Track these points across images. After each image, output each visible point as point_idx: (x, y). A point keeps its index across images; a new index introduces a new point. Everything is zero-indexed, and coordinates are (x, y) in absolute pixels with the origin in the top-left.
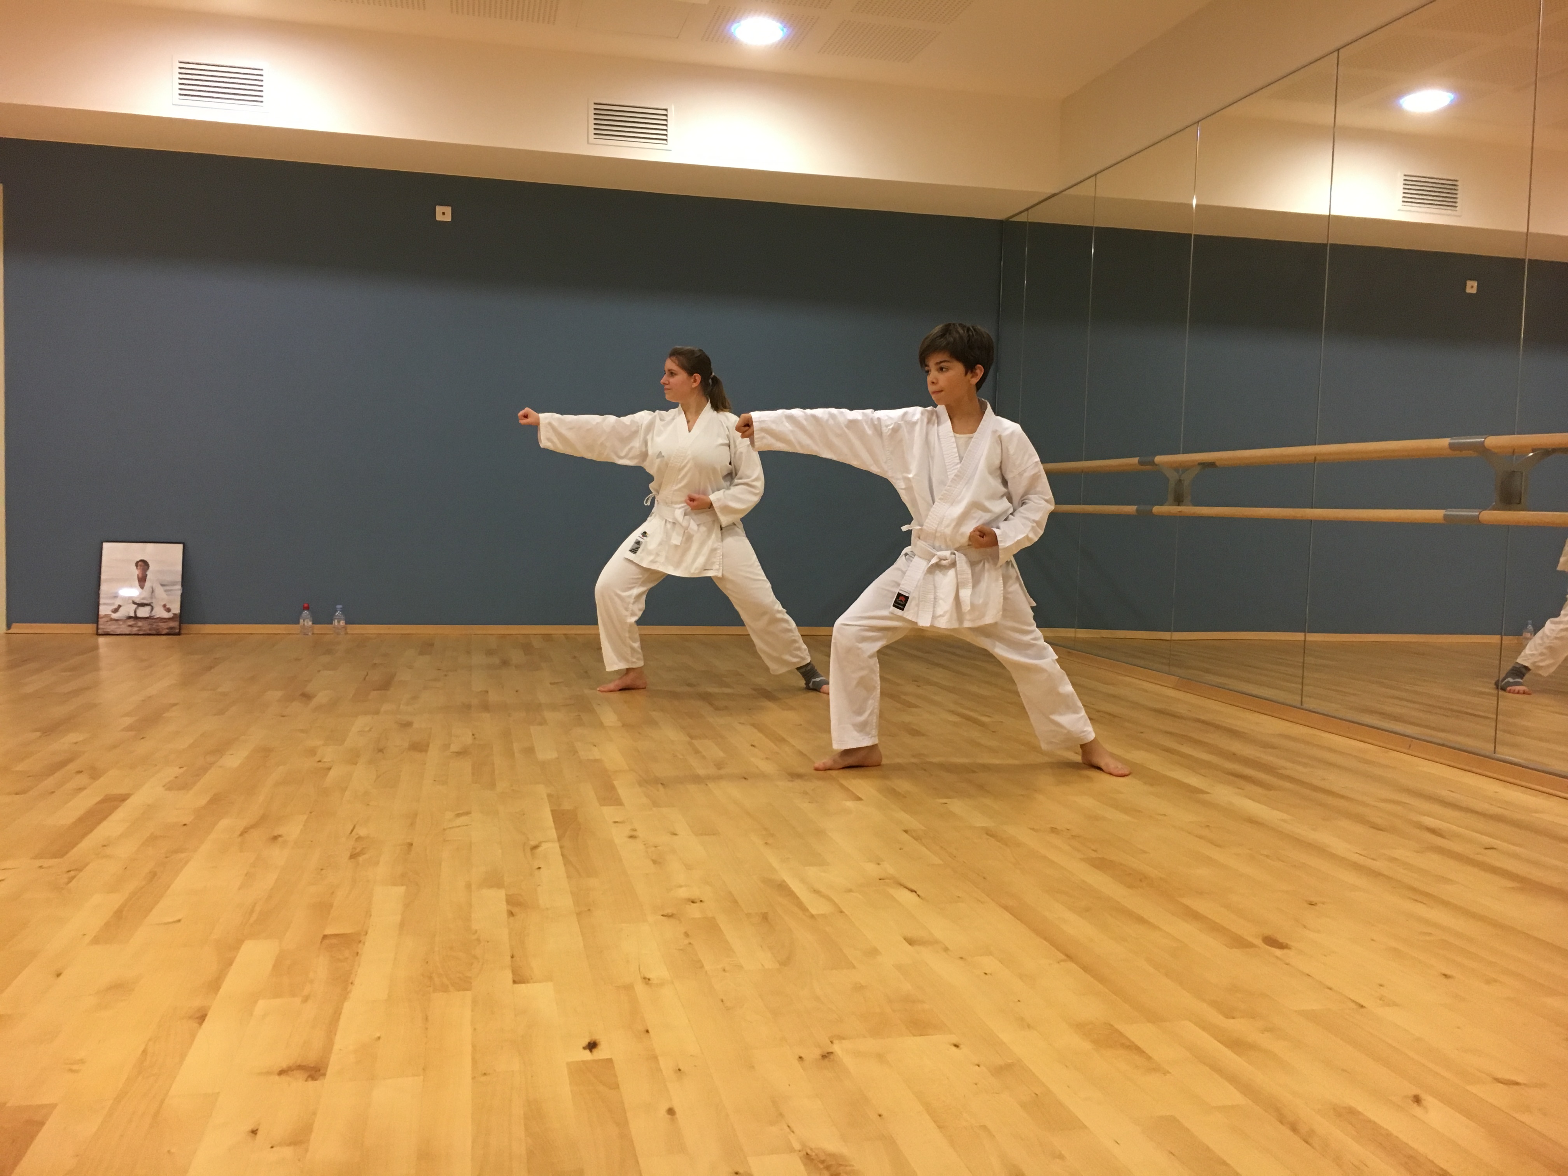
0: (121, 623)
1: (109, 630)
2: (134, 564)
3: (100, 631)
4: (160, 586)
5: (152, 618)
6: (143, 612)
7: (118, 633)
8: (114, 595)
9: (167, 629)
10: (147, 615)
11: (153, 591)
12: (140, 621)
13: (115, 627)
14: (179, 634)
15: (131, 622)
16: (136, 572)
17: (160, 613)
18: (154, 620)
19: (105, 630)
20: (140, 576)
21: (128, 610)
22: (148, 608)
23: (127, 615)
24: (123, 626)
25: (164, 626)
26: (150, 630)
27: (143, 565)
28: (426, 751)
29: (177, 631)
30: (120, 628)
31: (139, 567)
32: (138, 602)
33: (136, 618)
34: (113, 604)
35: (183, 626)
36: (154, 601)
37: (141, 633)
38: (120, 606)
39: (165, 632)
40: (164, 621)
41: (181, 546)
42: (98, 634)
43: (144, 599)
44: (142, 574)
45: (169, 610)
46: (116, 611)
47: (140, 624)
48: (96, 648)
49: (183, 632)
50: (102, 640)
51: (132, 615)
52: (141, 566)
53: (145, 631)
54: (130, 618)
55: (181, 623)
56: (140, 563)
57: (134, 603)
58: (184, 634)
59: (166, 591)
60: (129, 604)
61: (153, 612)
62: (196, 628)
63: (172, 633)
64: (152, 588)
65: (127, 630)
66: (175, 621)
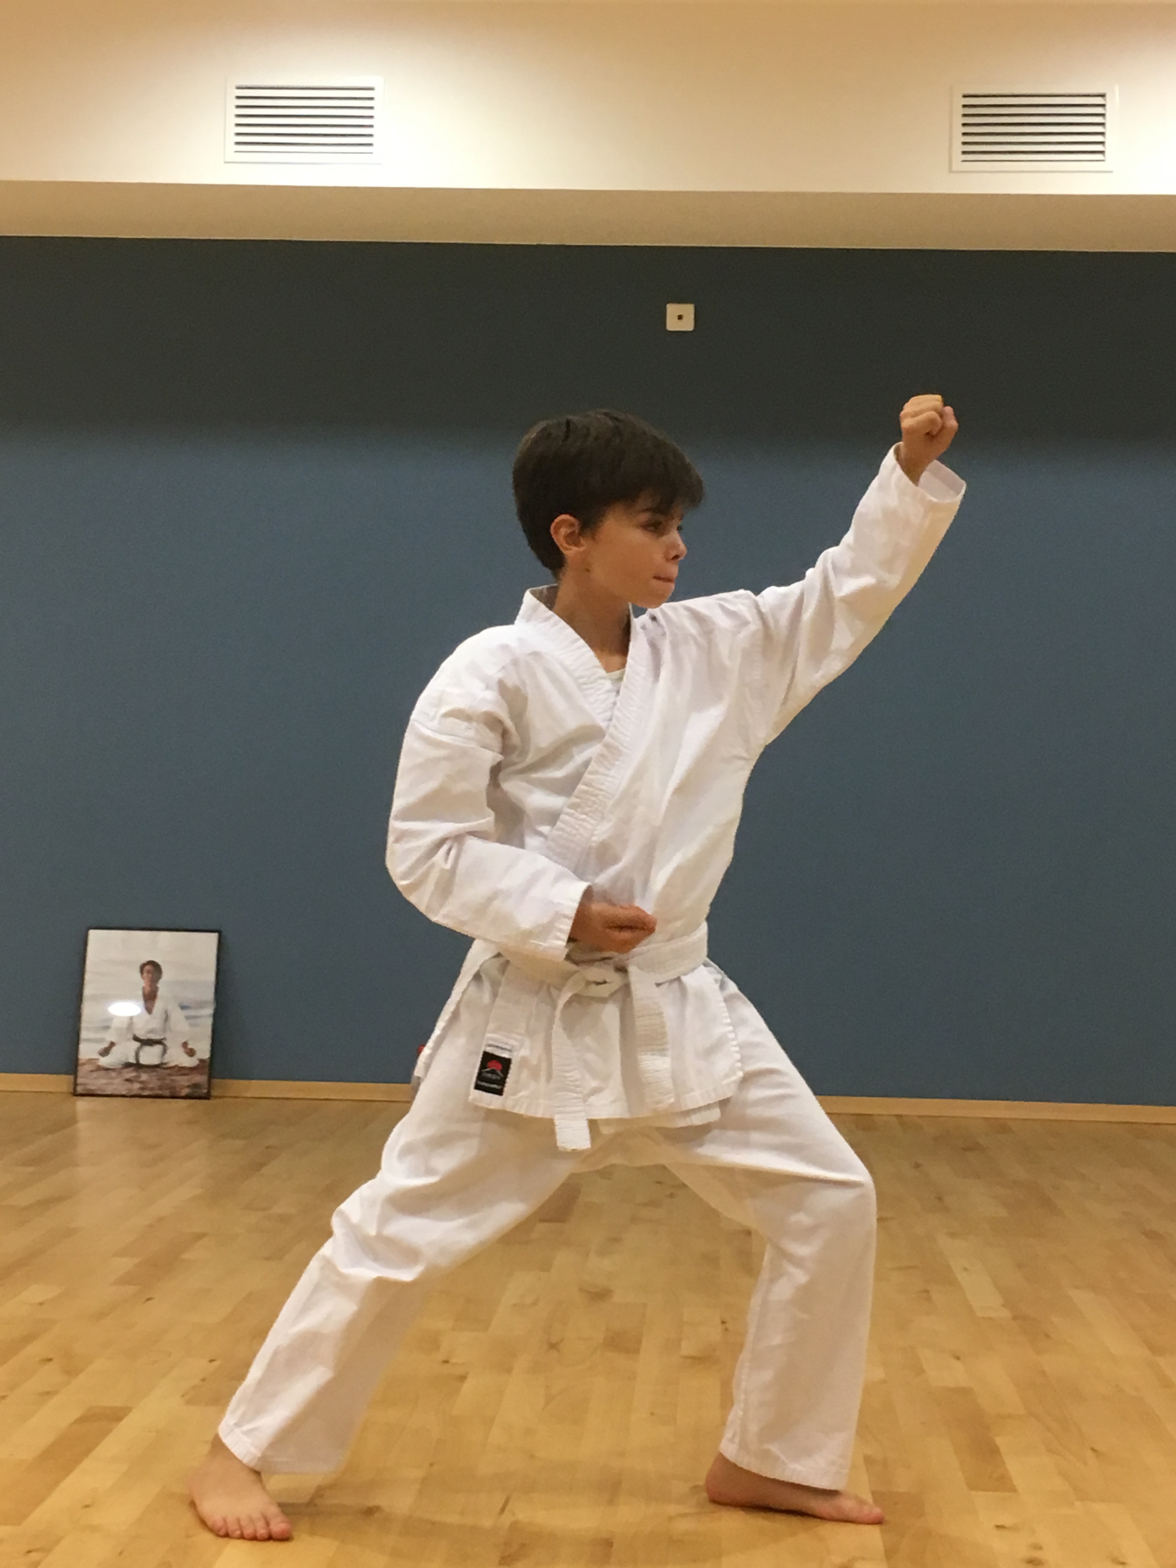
0: (113, 1074)
1: (93, 1088)
2: (138, 969)
3: (80, 1089)
4: (179, 1010)
5: (165, 1066)
6: (150, 1056)
7: (109, 1093)
8: (105, 1024)
9: (188, 1087)
10: (156, 1061)
11: (167, 1018)
12: (144, 1072)
13: (104, 1081)
14: (207, 1097)
15: (130, 1074)
16: (140, 983)
17: (177, 1057)
18: (168, 1071)
19: (89, 1087)
20: (148, 989)
21: (125, 1051)
22: (158, 1048)
23: (124, 1060)
24: (117, 1081)
25: (183, 1082)
26: (160, 1088)
27: (153, 970)
28: (637, 1351)
29: (205, 1091)
30: (111, 1084)
31: (145, 975)
32: (142, 1038)
33: (138, 1066)
34: (101, 1040)
35: (216, 1081)
36: (168, 1036)
37: (146, 1093)
38: (112, 1044)
39: (185, 1092)
40: (184, 1072)
41: (214, 937)
42: (75, 1094)
43: (151, 1031)
44: (151, 986)
45: (191, 1053)
46: (105, 1052)
47: (144, 1077)
48: (72, 1120)
49: (214, 1093)
50: (82, 1105)
51: (132, 1060)
52: (148, 972)
53: (152, 1089)
54: (128, 1065)
55: (211, 1077)
56: (148, 967)
57: (136, 1039)
58: (216, 1097)
59: (187, 1018)
60: (128, 1040)
61: (166, 1056)
62: (239, 1086)
63: (196, 1095)
64: (166, 1012)
65: (121, 1088)
66: (202, 1074)
